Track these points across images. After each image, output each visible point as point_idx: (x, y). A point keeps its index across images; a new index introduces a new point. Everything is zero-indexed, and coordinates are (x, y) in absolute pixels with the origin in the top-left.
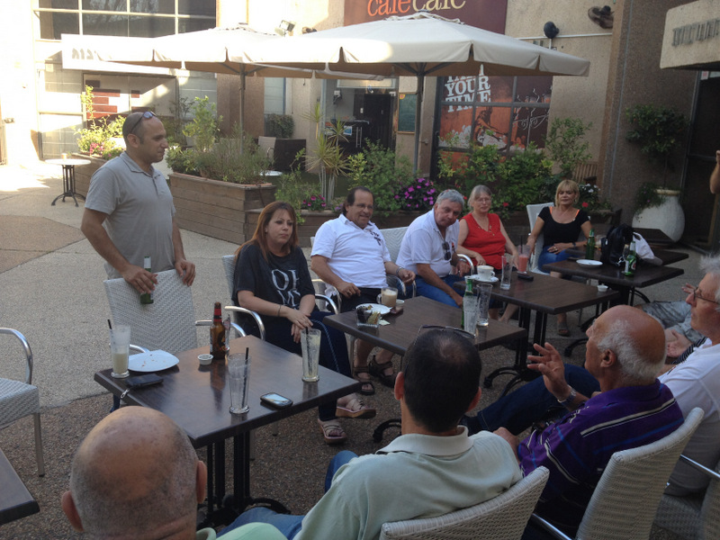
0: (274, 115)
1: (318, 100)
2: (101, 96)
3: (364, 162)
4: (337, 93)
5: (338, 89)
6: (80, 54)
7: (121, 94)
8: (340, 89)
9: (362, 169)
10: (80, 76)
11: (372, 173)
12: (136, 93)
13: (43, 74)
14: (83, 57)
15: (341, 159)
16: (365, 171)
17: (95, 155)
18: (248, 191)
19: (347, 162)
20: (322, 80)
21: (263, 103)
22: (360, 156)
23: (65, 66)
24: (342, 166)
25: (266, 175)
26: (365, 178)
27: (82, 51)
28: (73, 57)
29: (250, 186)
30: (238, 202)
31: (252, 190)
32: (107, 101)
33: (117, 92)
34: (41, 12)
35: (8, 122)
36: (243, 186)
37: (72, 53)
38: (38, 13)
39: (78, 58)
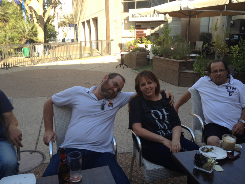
0: (204, 33)
1: (223, 26)
2: (141, 30)
3: (238, 49)
4: (232, 22)
5: (232, 20)
6: (134, 16)
7: (148, 29)
8: (234, 20)
9: (237, 52)
10: (135, 24)
11: (243, 54)
12: (152, 28)
13: (123, 24)
14: (135, 17)
15: (227, 47)
16: (239, 53)
17: (131, 50)
18: (180, 63)
19: (230, 49)
20: (225, 17)
21: (199, 29)
22: (237, 46)
23: (130, 20)
24: (227, 51)
25: (190, 56)
26: (239, 56)
27: (135, 15)
28: (132, 17)
29: (182, 61)
30: (176, 67)
31: (183, 62)
32: (143, 32)
33: (146, 28)
34: (124, 3)
35: (111, 41)
36: (178, 61)
37: (132, 16)
38: (123, 3)
39: (134, 17)
